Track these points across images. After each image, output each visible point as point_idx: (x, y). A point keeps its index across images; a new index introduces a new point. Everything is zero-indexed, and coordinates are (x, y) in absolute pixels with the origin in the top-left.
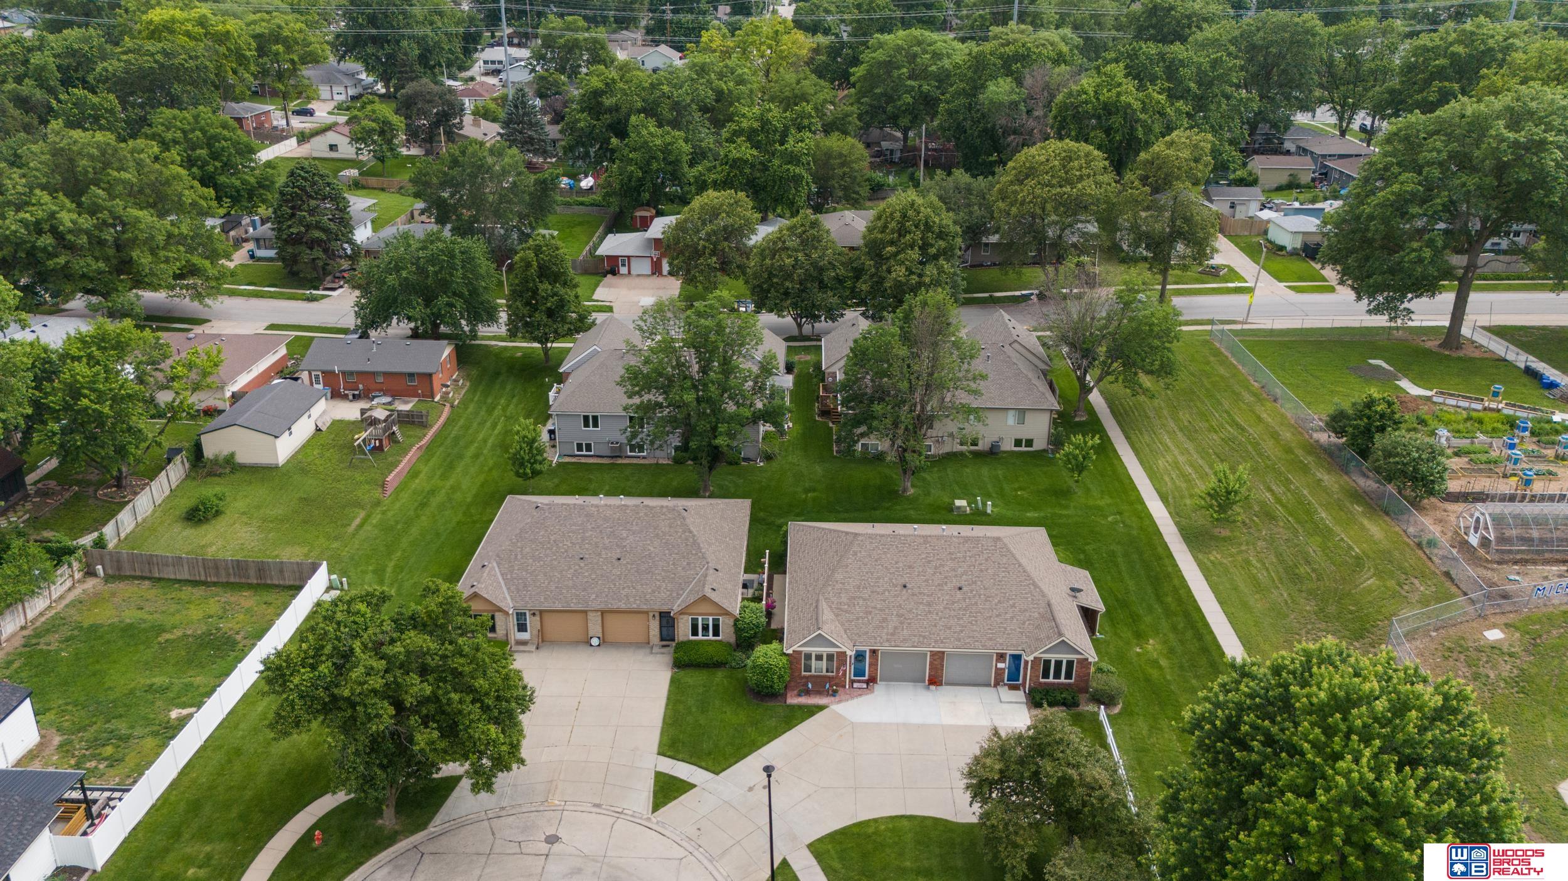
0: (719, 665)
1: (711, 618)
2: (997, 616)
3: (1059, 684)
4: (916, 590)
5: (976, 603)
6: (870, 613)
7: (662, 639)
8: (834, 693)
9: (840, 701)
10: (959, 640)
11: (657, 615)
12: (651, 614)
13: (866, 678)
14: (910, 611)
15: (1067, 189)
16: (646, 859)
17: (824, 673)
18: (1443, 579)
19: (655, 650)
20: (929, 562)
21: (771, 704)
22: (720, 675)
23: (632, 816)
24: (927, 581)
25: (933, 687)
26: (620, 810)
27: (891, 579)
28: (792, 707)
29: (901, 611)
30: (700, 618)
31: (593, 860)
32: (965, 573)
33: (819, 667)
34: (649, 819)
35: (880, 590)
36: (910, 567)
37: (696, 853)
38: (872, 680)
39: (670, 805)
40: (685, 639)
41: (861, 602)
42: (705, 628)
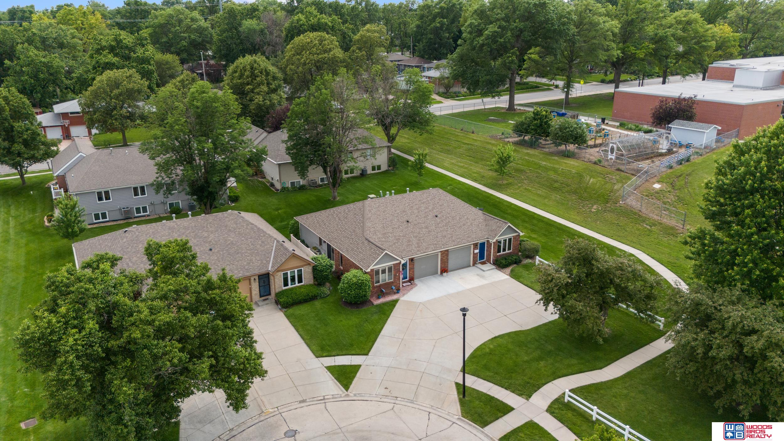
0: (313, 298)
1: (296, 270)
2: (464, 225)
3: (506, 254)
4: (416, 222)
5: (449, 222)
6: (399, 239)
7: (261, 296)
8: (398, 290)
9: (404, 295)
10: (454, 241)
11: (257, 278)
12: (252, 279)
13: (408, 279)
14: (419, 233)
15: (326, 55)
16: (370, 418)
17: (387, 281)
18: (618, 172)
19: (260, 304)
20: (412, 207)
21: (365, 308)
22: (317, 304)
23: (333, 398)
24: (417, 216)
25: (445, 274)
26: (322, 398)
27: (398, 220)
28: (378, 306)
29: (415, 234)
30: (289, 272)
31: (334, 434)
32: (433, 209)
33: (384, 278)
34: (347, 395)
35: (396, 226)
36: (404, 211)
37: (397, 402)
38: (412, 279)
39: (354, 382)
40: (280, 290)
41: (390, 235)
42: (293, 279)
